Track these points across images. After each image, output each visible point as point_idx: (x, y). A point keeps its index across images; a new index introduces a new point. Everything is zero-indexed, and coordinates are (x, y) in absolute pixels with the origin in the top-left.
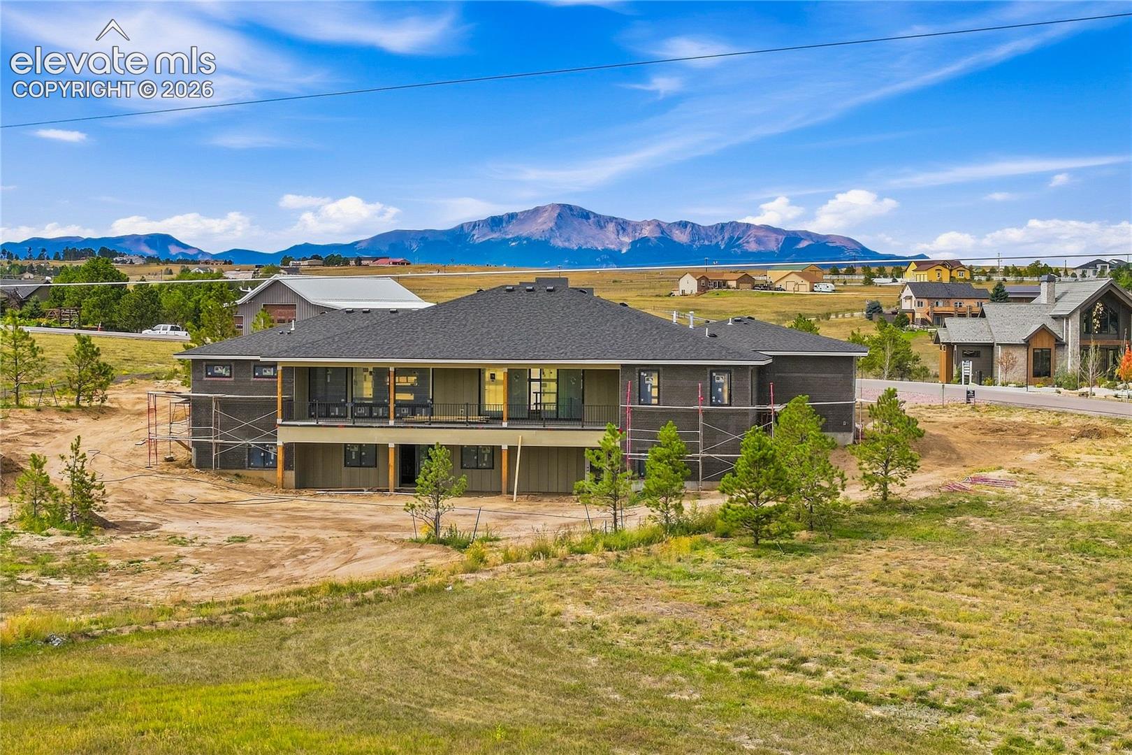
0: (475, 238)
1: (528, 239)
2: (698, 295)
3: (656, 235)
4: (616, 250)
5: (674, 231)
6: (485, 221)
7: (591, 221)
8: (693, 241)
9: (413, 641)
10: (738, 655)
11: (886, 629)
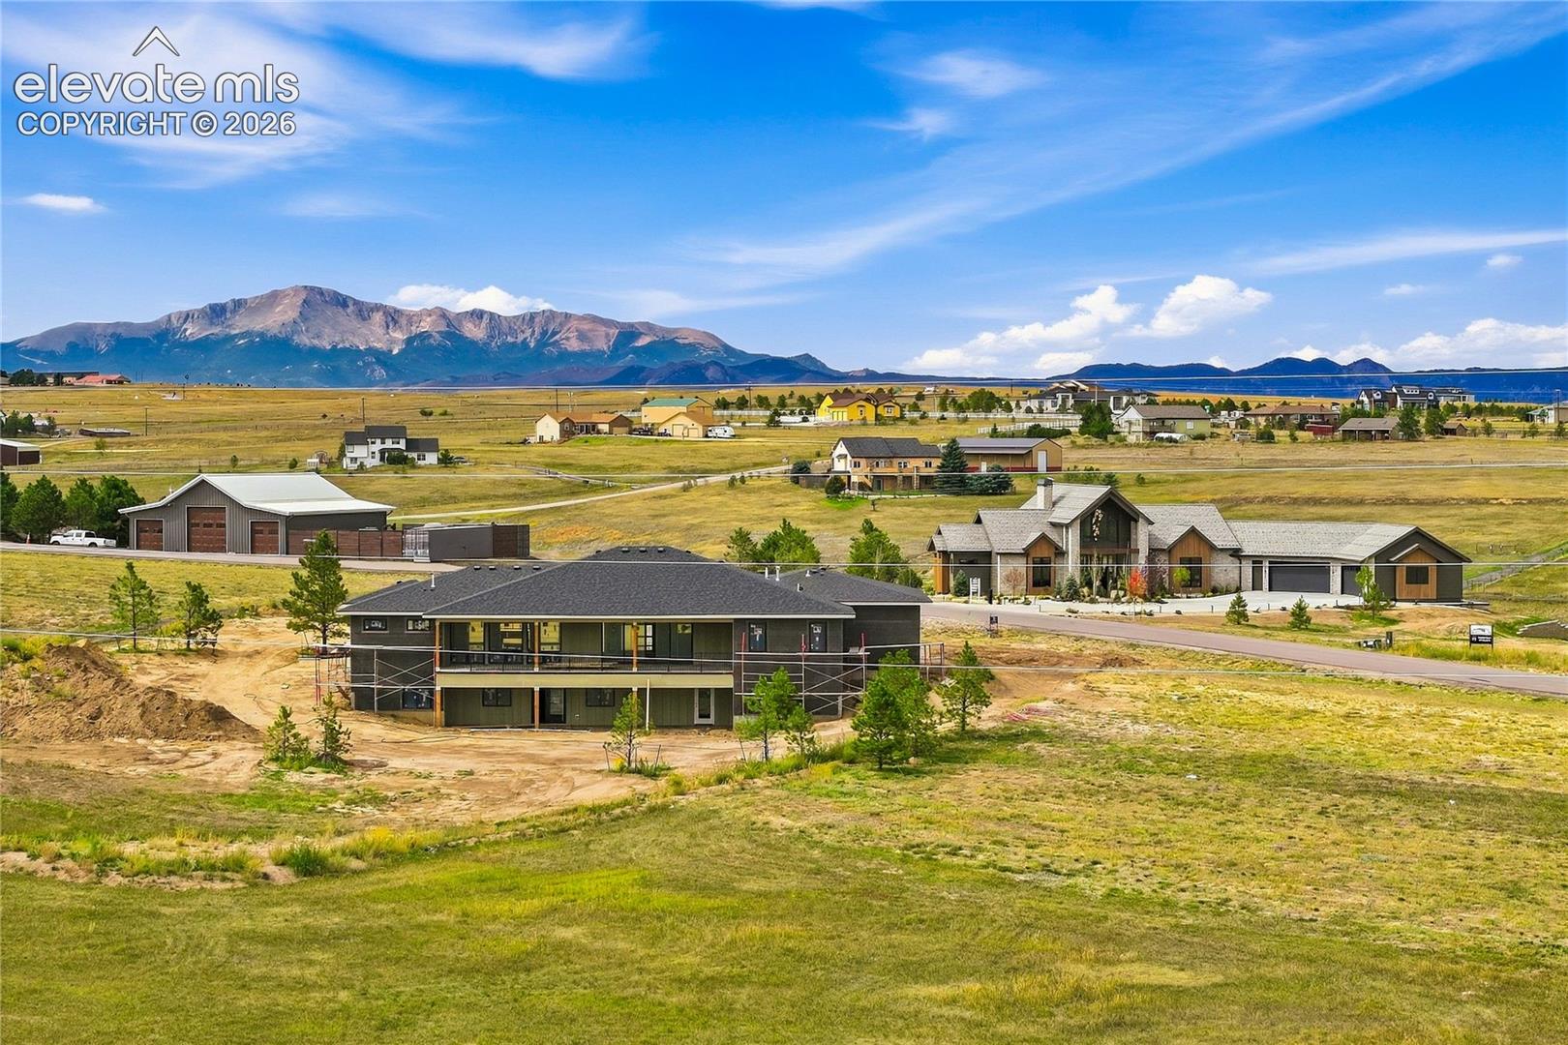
0: (187, 333)
2: (560, 443)
3: (440, 330)
4: (385, 349)
5: (465, 323)
6: (203, 310)
7: (349, 311)
8: (492, 337)
9: (678, 843)
10: (913, 847)
11: (1006, 828)
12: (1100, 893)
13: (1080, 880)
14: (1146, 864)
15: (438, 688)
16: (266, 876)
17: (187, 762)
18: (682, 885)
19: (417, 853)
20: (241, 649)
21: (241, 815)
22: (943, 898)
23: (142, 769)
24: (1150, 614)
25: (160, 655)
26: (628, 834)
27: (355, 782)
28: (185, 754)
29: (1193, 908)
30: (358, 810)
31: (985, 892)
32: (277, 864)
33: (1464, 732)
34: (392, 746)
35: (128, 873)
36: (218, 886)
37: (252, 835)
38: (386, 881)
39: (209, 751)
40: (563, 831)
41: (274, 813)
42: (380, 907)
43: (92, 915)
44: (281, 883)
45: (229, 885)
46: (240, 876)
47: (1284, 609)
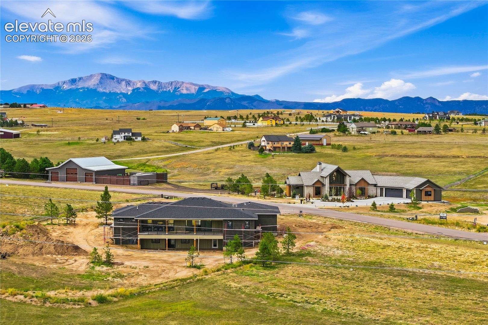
0: (64, 88)
1: (87, 88)
2: (179, 132)
3: (143, 87)
4: (126, 93)
5: (151, 85)
6: (69, 81)
7: (115, 81)
8: (159, 89)
9: (205, 292)
10: (270, 294)
11: (297, 287)
12: (321, 310)
13: (316, 305)
14: (335, 300)
15: (139, 239)
16: (90, 304)
17: (67, 263)
18: (205, 306)
19: (132, 296)
20: (83, 223)
21: (83, 282)
22: (277, 312)
23: (55, 266)
24: (348, 207)
25: (59, 225)
26: (191, 288)
27: (115, 270)
28: (67, 260)
29: (345, 316)
30: (116, 280)
31: (289, 309)
32: (93, 300)
33: (431, 254)
34: (126, 257)
35: (51, 302)
36: (77, 307)
37: (86, 289)
38: (123, 305)
39: (74, 259)
40: (173, 287)
41: (92, 281)
42: (122, 314)
43: (42, 317)
44: (94, 305)
45: (79, 307)
46: (83, 304)
47: (388, 204)
